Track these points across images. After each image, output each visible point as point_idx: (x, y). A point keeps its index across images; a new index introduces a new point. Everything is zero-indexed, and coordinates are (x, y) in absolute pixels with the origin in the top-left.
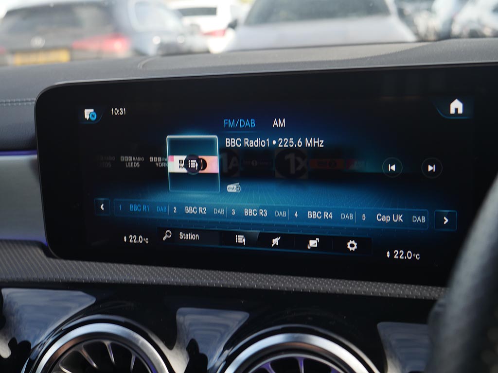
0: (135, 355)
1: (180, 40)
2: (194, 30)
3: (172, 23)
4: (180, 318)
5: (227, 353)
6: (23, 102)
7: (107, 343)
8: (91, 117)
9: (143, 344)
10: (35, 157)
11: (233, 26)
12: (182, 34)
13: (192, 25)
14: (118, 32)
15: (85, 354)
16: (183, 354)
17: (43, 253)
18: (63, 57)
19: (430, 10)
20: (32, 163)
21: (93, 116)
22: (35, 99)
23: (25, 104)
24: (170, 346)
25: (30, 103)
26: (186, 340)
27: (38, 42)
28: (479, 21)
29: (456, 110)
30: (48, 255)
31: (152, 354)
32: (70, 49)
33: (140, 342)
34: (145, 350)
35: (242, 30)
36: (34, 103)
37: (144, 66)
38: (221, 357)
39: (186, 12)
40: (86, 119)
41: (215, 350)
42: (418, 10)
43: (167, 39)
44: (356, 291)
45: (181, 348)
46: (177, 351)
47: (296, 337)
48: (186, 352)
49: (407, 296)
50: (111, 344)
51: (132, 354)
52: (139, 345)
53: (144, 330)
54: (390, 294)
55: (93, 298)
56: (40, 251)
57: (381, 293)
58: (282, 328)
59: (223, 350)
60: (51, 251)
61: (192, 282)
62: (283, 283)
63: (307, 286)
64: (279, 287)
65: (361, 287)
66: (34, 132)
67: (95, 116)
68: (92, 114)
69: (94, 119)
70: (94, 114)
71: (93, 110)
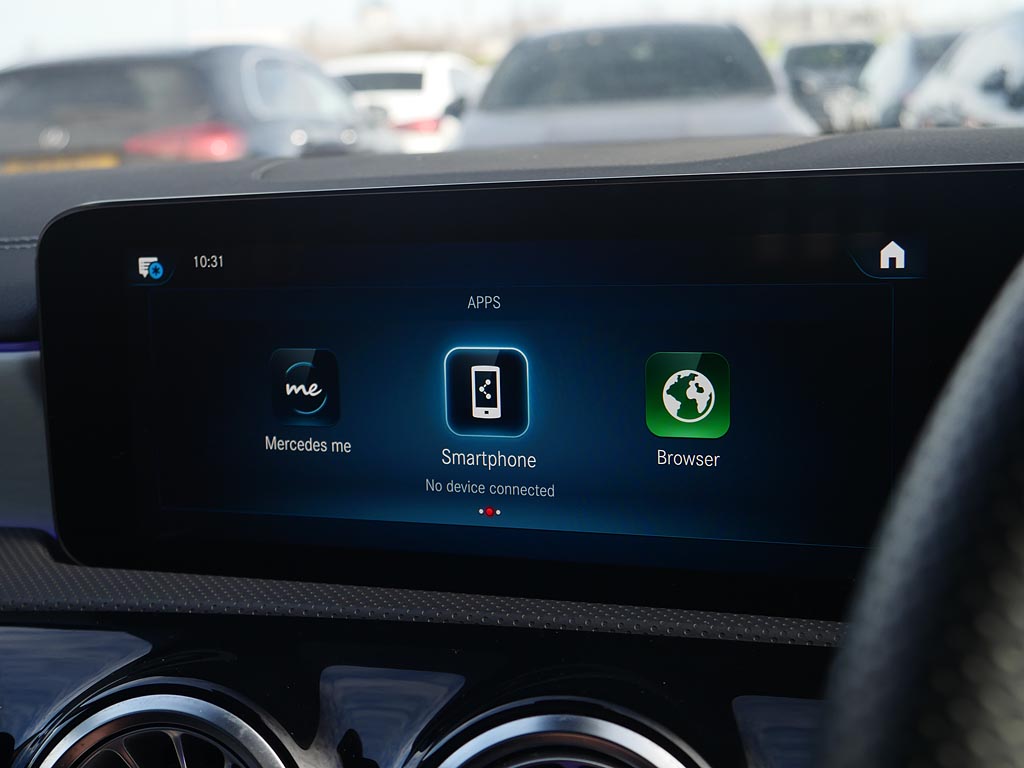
0: (231, 761)
1: (347, 138)
2: (376, 118)
3: (331, 104)
4: (325, 687)
5: (419, 755)
6: (14, 243)
7: (174, 734)
8: (151, 271)
9: (247, 736)
10: (36, 354)
11: (456, 109)
12: (351, 127)
13: (373, 108)
14: (221, 122)
15: (128, 758)
16: (330, 758)
17: (48, 554)
18: (106, 163)
19: (857, 85)
20: (29, 367)
21: (156, 271)
22: (37, 238)
23: (18, 247)
24: (304, 744)
25: (28, 246)
26: (337, 731)
27: (55, 138)
28: (955, 108)
29: (893, 261)
30: (58, 556)
31: (267, 756)
32: (119, 153)
33: (242, 732)
34: (251, 749)
35: (474, 120)
36: (35, 245)
37: (264, 175)
38: (408, 765)
39: (358, 83)
40: (142, 276)
41: (397, 748)
42: (833, 86)
43: (321, 136)
44: (688, 630)
45: (326, 747)
46: (317, 751)
47: (564, 722)
48: (335, 753)
49: (792, 640)
50: (182, 736)
51: (226, 757)
52: (239, 737)
53: (252, 708)
54: (758, 637)
55: (147, 643)
56: (41, 549)
57: (738, 635)
58: (536, 703)
59: (412, 750)
60: (64, 549)
61: (353, 611)
62: (539, 613)
63: (589, 621)
64: (532, 623)
65: (698, 622)
66: (35, 302)
67: (161, 271)
68: (153, 266)
69: (159, 276)
70: (159, 266)
71: (155, 259)
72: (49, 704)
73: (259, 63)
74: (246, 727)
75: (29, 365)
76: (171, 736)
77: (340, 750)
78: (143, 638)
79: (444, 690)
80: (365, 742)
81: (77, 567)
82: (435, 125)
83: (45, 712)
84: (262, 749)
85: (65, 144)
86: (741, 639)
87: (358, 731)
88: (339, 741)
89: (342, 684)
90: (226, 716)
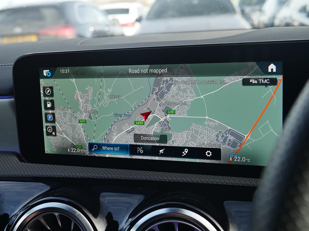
0: (74, 222)
1: (106, 29)
2: (115, 23)
3: (101, 19)
4: (102, 199)
5: (130, 220)
6: (6, 65)
7: (56, 214)
8: (47, 74)
9: (78, 214)
10: (13, 99)
11: (139, 20)
12: (107, 25)
13: (114, 20)
14: (68, 24)
15: (43, 221)
16: (103, 221)
17: (18, 159)
18: (33, 39)
19: (261, 11)
21: (49, 74)
22: (13, 64)
23: (7, 67)
24: (96, 216)
25: (10, 67)
26: (105, 213)
27: (18, 30)
28: (291, 18)
29: (272, 70)
30: (21, 160)
31: (84, 221)
32: (38, 34)
33: (77, 213)
34: (80, 218)
35: (144, 23)
36: (12, 66)
37: (81, 44)
38: (127, 223)
39: (109, 12)
41: (123, 218)
42: (253, 11)
43: (98, 28)
44: (211, 182)
45: (102, 217)
46: (100, 219)
47: (174, 210)
48: (105, 220)
49: (242, 184)
50: (59, 215)
51: (72, 221)
52: (76, 215)
53: (80, 206)
54: (232, 183)
55: (49, 186)
56: (16, 158)
57: (226, 183)
58: (165, 204)
59: (128, 218)
60: (23, 158)
61: (110, 176)
62: (166, 176)
63: (181, 179)
64: (164, 179)
65: (214, 179)
66: (12, 84)
67: (50, 74)
68: (48, 73)
69: (50, 76)
70: (50, 73)
71: (49, 71)
72: (19, 205)
73: (79, 6)
74: (78, 212)
75: (11, 103)
76: (56, 215)
77: (106, 218)
78: (47, 185)
79: (138, 201)
80: (114, 216)
81: (27, 164)
82: (133, 24)
83: (18, 208)
84: (83, 219)
85: (21, 32)
86: (227, 184)
87: (112, 213)
88: (106, 215)
89: (107, 198)
90: (72, 209)
